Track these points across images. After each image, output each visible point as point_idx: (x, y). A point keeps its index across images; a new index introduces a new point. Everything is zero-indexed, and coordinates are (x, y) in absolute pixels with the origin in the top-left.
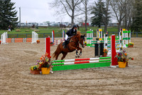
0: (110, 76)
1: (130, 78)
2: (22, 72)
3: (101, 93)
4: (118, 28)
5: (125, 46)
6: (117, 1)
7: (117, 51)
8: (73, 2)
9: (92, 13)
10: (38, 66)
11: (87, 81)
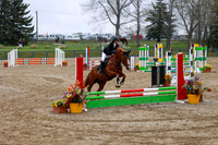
0: (175, 116)
1: (206, 119)
2: (41, 110)
3: (160, 142)
4: (188, 42)
5: (198, 71)
6: (185, 2)
7: (187, 78)
8: (118, 3)
9: (147, 20)
10: (64, 101)
11: (139, 124)
